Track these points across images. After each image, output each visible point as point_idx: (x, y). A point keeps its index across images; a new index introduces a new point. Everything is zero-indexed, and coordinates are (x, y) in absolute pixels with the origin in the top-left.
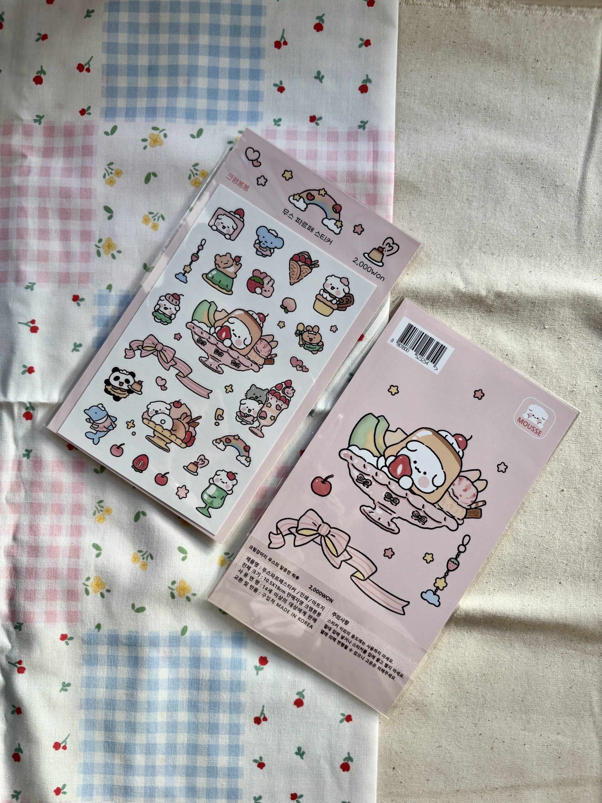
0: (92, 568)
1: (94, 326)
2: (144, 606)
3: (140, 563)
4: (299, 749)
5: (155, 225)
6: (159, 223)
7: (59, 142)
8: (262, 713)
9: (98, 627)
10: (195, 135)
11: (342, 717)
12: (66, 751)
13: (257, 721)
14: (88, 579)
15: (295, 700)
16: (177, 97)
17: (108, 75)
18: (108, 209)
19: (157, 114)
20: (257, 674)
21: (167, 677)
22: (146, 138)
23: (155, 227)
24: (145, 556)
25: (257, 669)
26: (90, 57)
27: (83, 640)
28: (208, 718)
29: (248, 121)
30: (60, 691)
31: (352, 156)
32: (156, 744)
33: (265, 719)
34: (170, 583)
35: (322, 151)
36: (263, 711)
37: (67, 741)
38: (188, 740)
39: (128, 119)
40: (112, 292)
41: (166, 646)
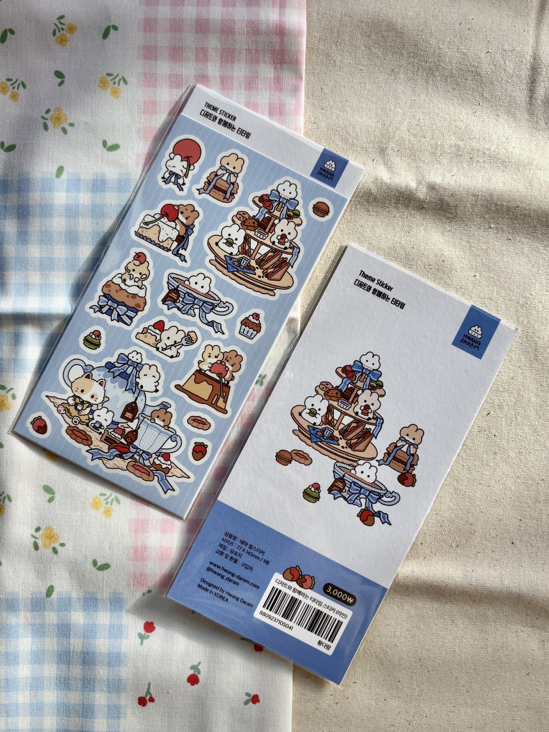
2: (0, 560)
6: (19, 91)
8: (148, 692)
11: (247, 697)
13: (142, 702)
15: (188, 676)
20: (142, 643)
21: (30, 649)
23: (14, 97)
24: (2, 498)
25: (142, 637)
28: (81, 698)
33: (152, 700)
34: (33, 531)
36: (149, 689)
38: (58, 725)
41: (28, 611)
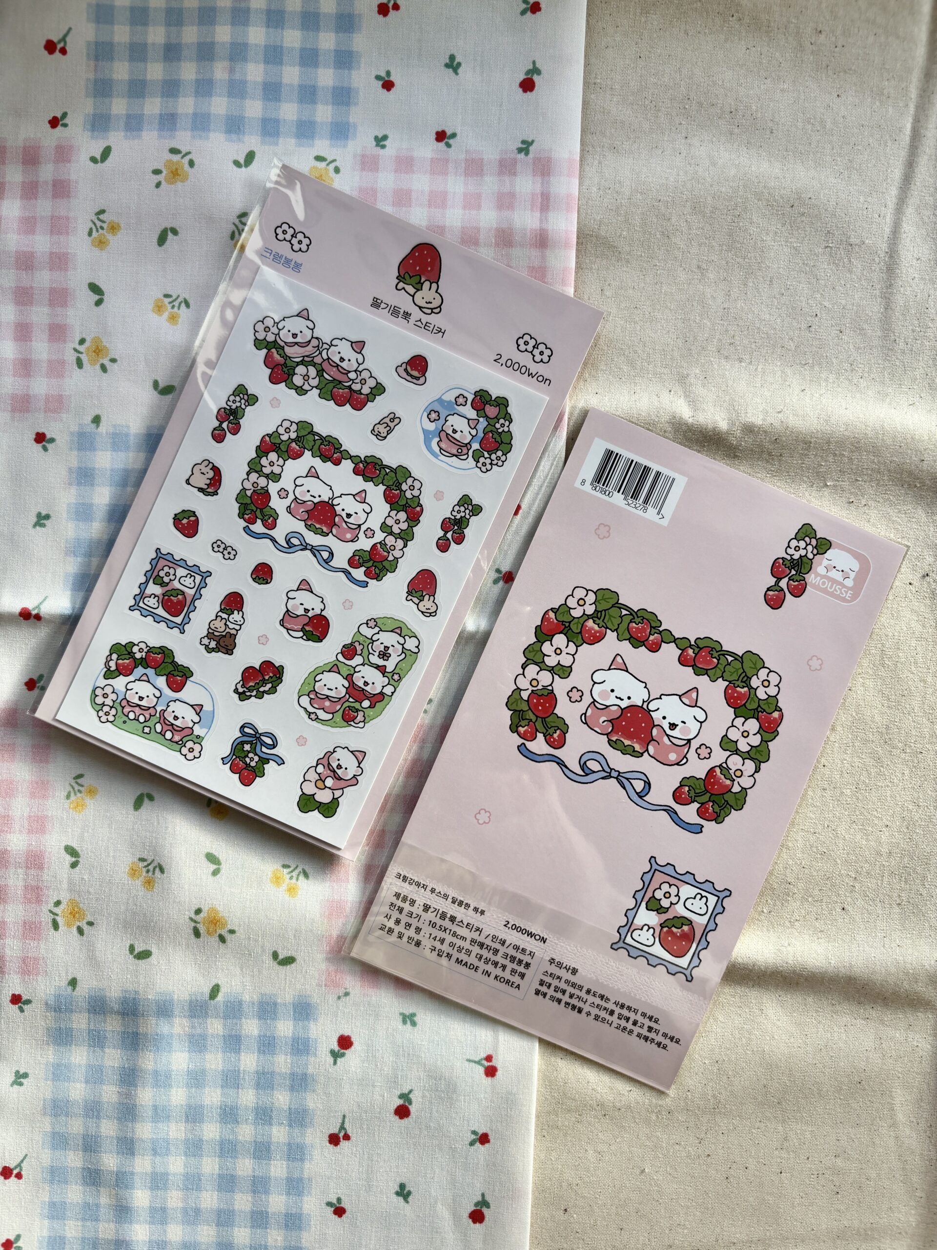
0: (65, 886)
1: (70, 484)
2: (149, 949)
3: (142, 879)
4: (402, 1186)
5: (173, 316)
6: (180, 312)
7: (14, 175)
8: (342, 1127)
9: (73, 983)
10: (242, 161)
11: (473, 1137)
12: (21, 1181)
13: (334, 1140)
14: (58, 903)
15: (396, 1106)
16: (211, 96)
17: (97, 58)
18: (94, 288)
19: (178, 125)
20: (335, 1063)
21: (186, 1067)
22: (159, 168)
23: (173, 319)
24: (151, 868)
25: (335, 1055)
26: (67, 29)
27: (47, 1004)
28: (253, 1133)
29: (331, 139)
30: (12, 1085)
31: (505, 201)
32: (167, 1174)
33: (347, 1137)
34: (193, 912)
35: (454, 193)
36: (343, 1123)
37: (22, 1165)
38: (221, 1168)
39: (129, 134)
40: (100, 427)
41: (185, 1017)
